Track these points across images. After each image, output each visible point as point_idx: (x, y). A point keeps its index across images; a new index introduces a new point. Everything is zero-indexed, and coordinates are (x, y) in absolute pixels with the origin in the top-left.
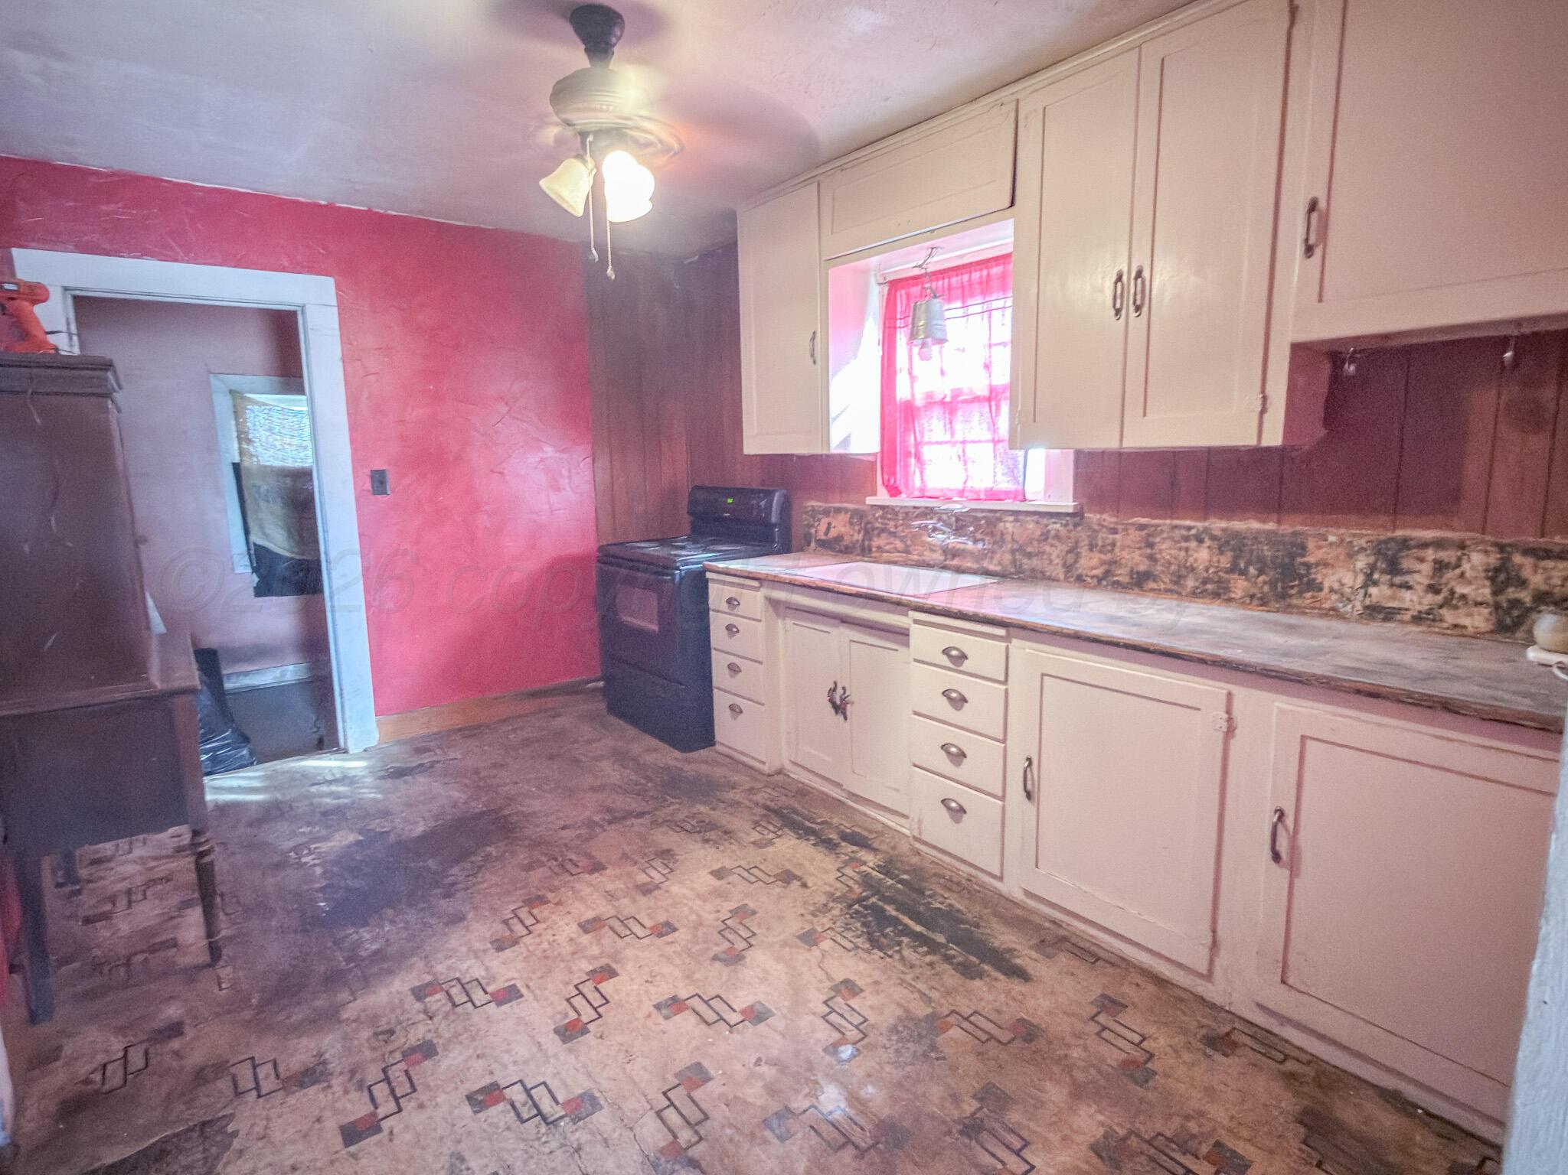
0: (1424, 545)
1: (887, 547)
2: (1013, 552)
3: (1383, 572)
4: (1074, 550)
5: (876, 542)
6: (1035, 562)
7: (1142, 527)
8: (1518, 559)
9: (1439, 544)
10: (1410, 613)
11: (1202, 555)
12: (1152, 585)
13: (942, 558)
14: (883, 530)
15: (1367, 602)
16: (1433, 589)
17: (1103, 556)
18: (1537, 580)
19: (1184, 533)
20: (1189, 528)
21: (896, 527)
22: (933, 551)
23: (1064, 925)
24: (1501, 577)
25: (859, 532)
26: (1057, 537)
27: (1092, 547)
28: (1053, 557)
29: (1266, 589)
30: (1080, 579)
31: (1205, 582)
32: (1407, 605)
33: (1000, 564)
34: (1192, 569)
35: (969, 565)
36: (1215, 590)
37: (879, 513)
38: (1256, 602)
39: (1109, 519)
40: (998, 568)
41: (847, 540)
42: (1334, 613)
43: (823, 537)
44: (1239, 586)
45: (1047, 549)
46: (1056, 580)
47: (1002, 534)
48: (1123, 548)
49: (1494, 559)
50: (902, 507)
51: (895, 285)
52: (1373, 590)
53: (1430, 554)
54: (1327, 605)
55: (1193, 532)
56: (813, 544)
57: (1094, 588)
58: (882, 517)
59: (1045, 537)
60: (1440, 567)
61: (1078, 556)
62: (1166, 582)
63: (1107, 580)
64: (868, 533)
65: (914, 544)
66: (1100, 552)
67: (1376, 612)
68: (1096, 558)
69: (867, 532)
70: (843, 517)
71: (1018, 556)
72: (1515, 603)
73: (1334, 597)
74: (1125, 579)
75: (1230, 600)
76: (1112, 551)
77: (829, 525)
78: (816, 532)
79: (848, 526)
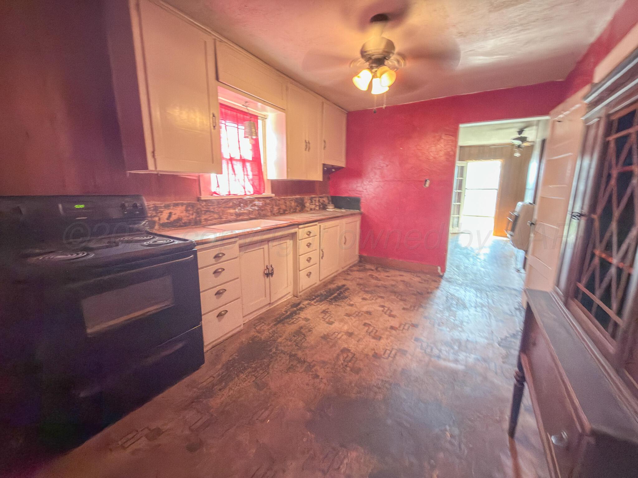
1: (210, 218)
3: (311, 203)
4: (272, 208)
5: (203, 217)
6: (264, 212)
7: (284, 199)
9: (315, 198)
11: (293, 204)
12: (286, 212)
13: (235, 217)
14: (207, 211)
20: (291, 198)
21: (214, 209)
22: (232, 215)
25: (192, 215)
26: (269, 204)
28: (268, 210)
29: (301, 209)
30: (274, 214)
31: (294, 209)
34: (292, 207)
35: (246, 217)
37: (204, 204)
39: (278, 198)
40: (255, 216)
41: (185, 220)
42: (307, 211)
43: (166, 221)
44: (298, 209)
45: (266, 208)
48: (281, 204)
49: (318, 199)
50: (216, 200)
52: (310, 206)
57: (277, 216)
58: (206, 205)
59: (266, 204)
62: (288, 211)
63: (279, 213)
64: (198, 213)
65: (223, 214)
66: (277, 206)
67: (311, 210)
68: (277, 208)
70: (180, 208)
71: (259, 212)
73: (307, 208)
74: (282, 212)
75: (297, 212)
76: (279, 206)
77: (170, 214)
78: (159, 219)
79: (185, 212)
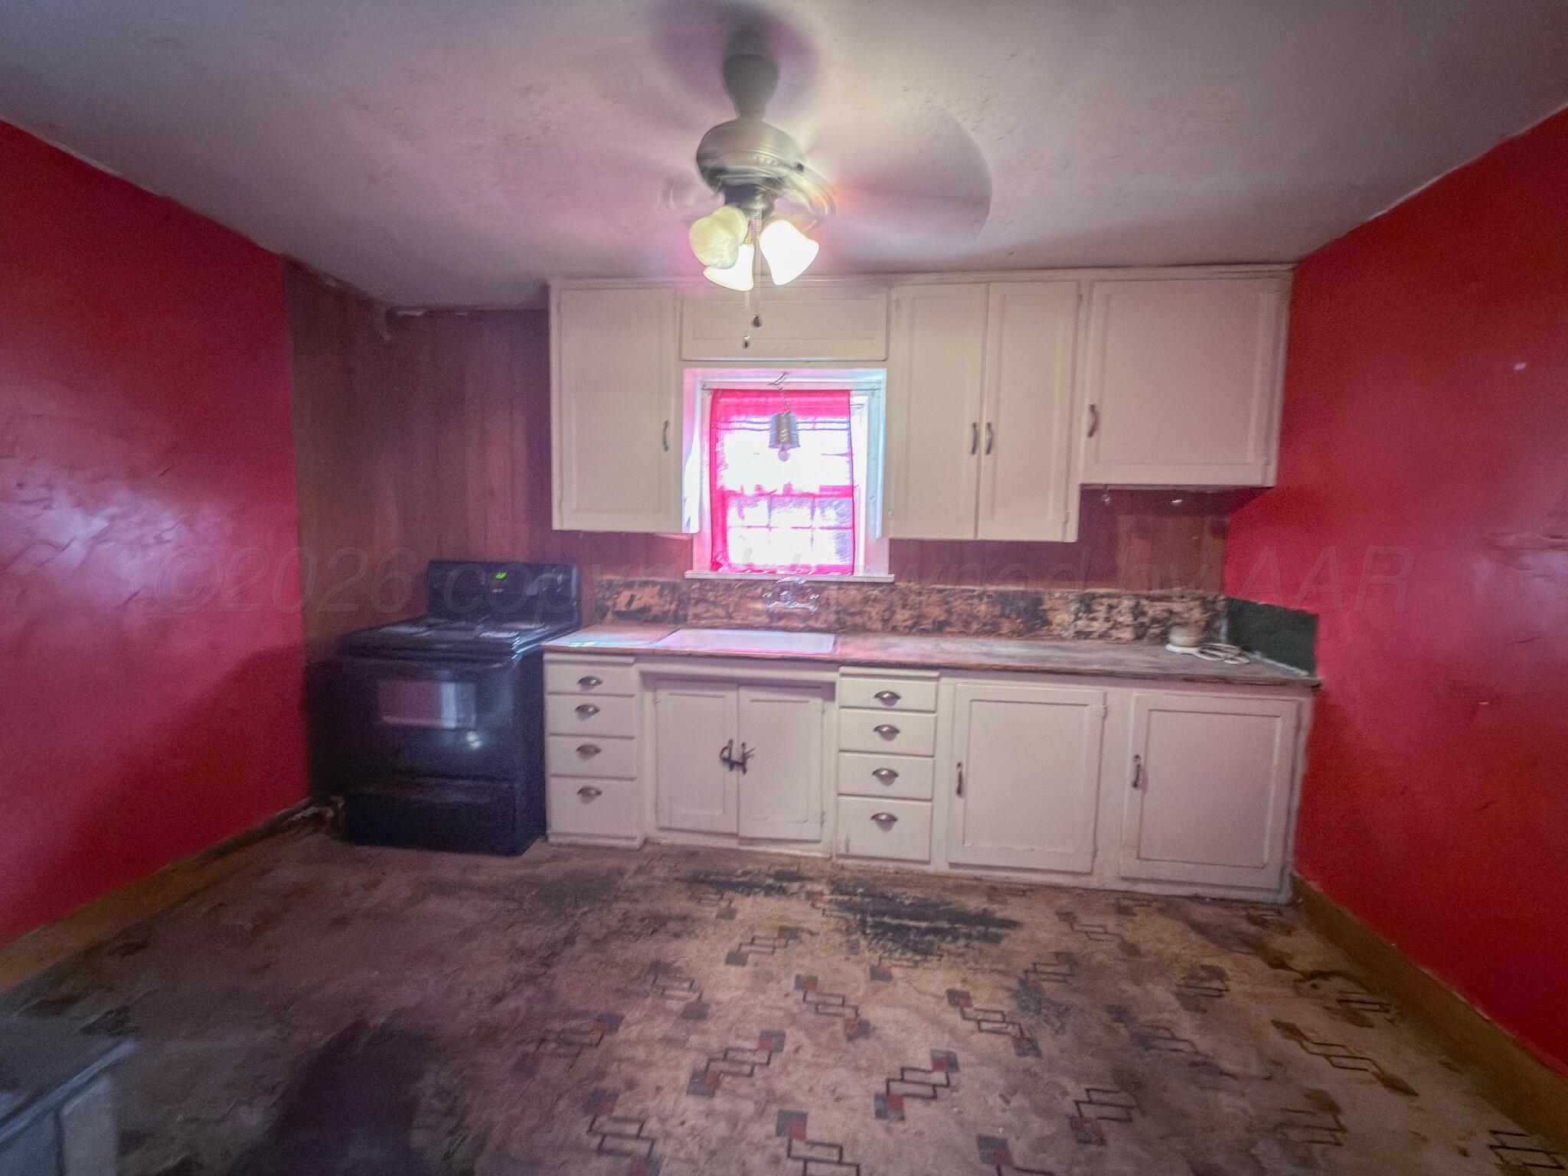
0: (1102, 596)
1: (705, 615)
2: (837, 612)
3: (1084, 612)
4: (889, 609)
5: (693, 611)
6: (858, 620)
7: (940, 591)
8: (1144, 602)
9: (1109, 596)
10: (1097, 634)
11: (983, 608)
12: (948, 629)
13: (768, 620)
14: (701, 600)
15: (1077, 629)
16: (1107, 620)
17: (912, 612)
18: (1151, 613)
19: (970, 594)
20: (974, 591)
21: (716, 597)
22: (759, 616)
23: (984, 878)
24: (1137, 612)
25: (671, 603)
26: (875, 600)
27: (904, 606)
28: (873, 614)
29: (1022, 626)
30: (895, 629)
31: (985, 625)
32: (1095, 629)
33: (825, 622)
34: (976, 617)
35: (795, 625)
36: (991, 630)
37: (696, 585)
38: (1015, 635)
39: (914, 586)
40: (824, 626)
41: (656, 610)
42: (1060, 638)
43: (624, 609)
44: (1006, 626)
45: (869, 609)
46: (876, 631)
47: (828, 599)
48: (928, 605)
49: (1132, 603)
50: (722, 580)
51: (717, 394)
52: (1079, 623)
53: (1106, 601)
54: (1056, 633)
55: (976, 593)
56: (610, 616)
57: (906, 634)
58: (699, 588)
59: (866, 600)
60: (1111, 607)
61: (893, 613)
62: (959, 627)
63: (917, 628)
64: (683, 603)
65: (737, 610)
66: (910, 609)
67: (1081, 635)
68: (907, 614)
69: (681, 601)
70: (648, 591)
71: (842, 616)
72: (1142, 624)
73: (1059, 628)
74: (929, 627)
75: (1000, 635)
76: (920, 608)
77: (632, 597)
78: (614, 605)
79: (657, 597)
